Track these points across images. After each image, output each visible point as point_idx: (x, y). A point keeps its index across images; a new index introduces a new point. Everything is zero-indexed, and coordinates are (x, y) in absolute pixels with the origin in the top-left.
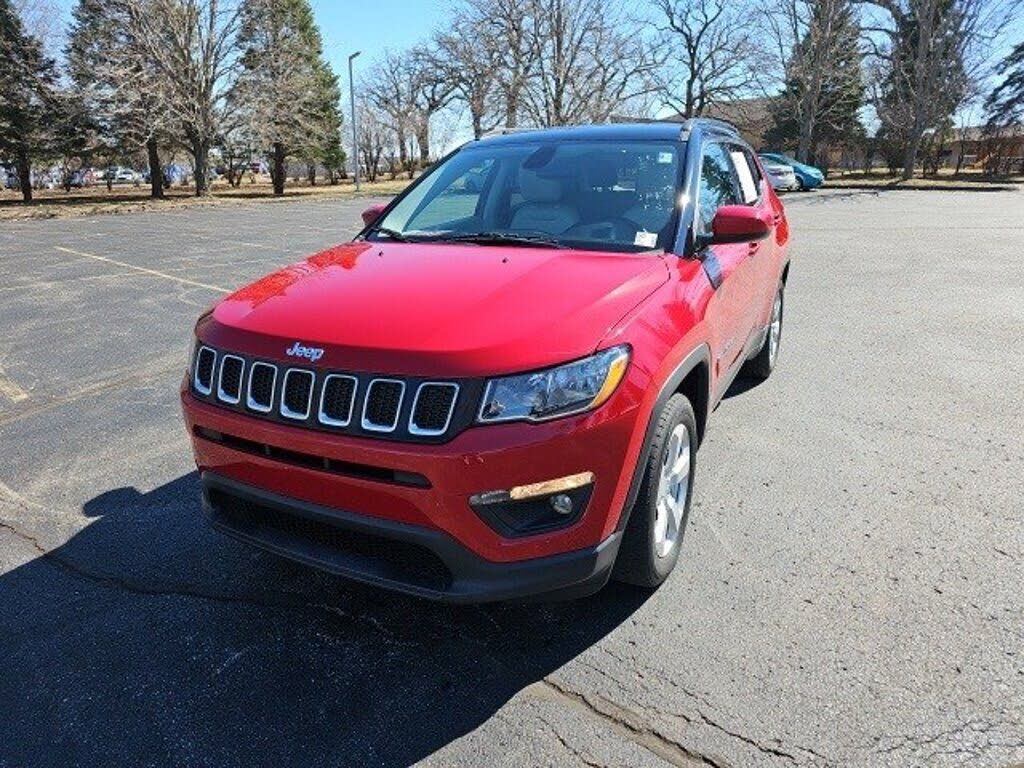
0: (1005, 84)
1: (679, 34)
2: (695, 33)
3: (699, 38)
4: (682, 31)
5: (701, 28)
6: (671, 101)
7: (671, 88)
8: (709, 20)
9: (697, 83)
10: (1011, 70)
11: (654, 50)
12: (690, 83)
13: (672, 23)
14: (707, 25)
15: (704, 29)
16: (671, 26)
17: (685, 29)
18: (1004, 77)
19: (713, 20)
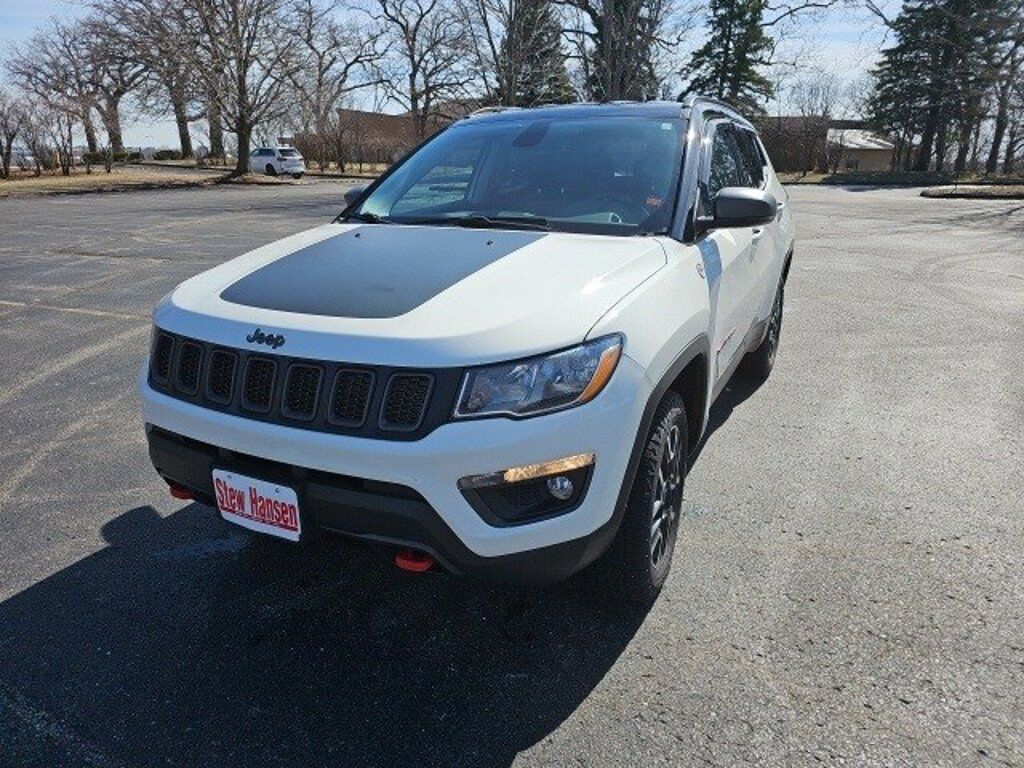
0: (690, 89)
1: (395, 24)
2: (412, 23)
3: (416, 30)
4: (397, 21)
5: (417, 20)
6: (397, 96)
7: (394, 82)
8: (424, 12)
9: (420, 78)
10: (693, 77)
11: (373, 39)
12: (413, 76)
13: (386, 11)
14: (422, 16)
15: (420, 20)
16: (385, 14)
17: (401, 19)
18: (687, 84)
19: (428, 11)
